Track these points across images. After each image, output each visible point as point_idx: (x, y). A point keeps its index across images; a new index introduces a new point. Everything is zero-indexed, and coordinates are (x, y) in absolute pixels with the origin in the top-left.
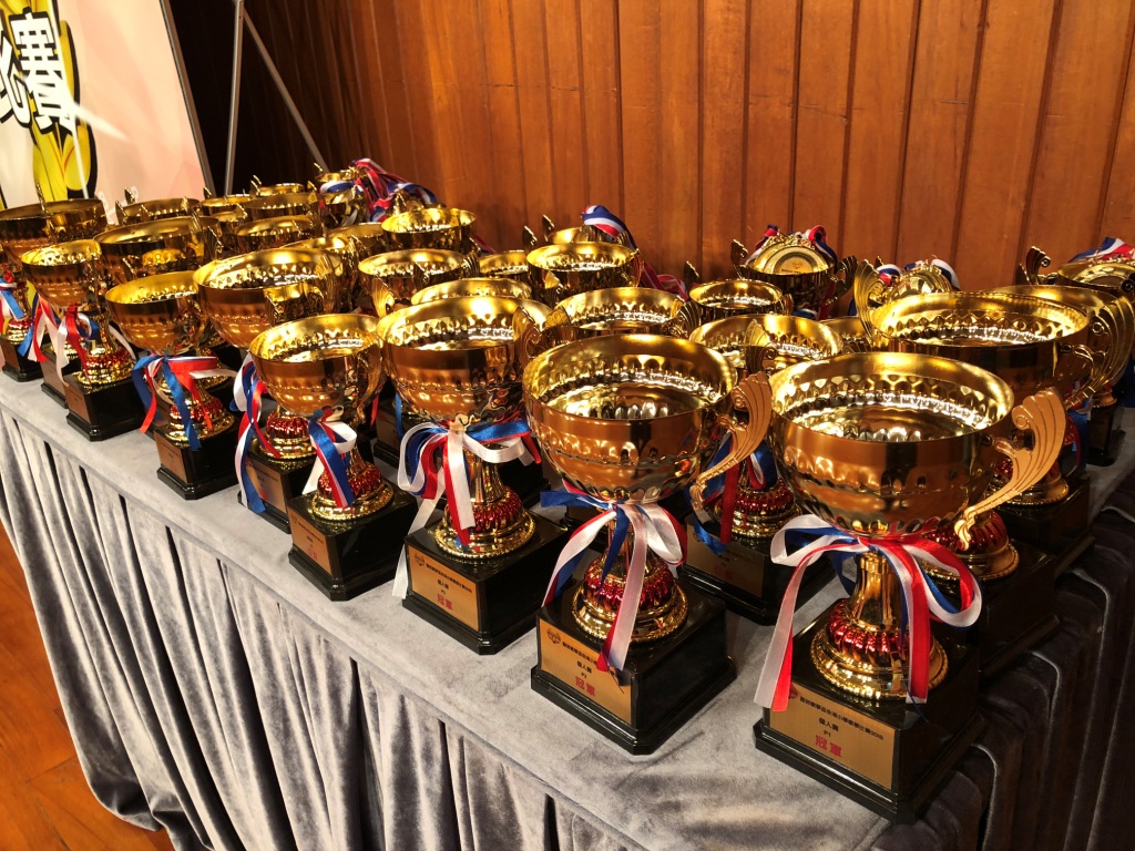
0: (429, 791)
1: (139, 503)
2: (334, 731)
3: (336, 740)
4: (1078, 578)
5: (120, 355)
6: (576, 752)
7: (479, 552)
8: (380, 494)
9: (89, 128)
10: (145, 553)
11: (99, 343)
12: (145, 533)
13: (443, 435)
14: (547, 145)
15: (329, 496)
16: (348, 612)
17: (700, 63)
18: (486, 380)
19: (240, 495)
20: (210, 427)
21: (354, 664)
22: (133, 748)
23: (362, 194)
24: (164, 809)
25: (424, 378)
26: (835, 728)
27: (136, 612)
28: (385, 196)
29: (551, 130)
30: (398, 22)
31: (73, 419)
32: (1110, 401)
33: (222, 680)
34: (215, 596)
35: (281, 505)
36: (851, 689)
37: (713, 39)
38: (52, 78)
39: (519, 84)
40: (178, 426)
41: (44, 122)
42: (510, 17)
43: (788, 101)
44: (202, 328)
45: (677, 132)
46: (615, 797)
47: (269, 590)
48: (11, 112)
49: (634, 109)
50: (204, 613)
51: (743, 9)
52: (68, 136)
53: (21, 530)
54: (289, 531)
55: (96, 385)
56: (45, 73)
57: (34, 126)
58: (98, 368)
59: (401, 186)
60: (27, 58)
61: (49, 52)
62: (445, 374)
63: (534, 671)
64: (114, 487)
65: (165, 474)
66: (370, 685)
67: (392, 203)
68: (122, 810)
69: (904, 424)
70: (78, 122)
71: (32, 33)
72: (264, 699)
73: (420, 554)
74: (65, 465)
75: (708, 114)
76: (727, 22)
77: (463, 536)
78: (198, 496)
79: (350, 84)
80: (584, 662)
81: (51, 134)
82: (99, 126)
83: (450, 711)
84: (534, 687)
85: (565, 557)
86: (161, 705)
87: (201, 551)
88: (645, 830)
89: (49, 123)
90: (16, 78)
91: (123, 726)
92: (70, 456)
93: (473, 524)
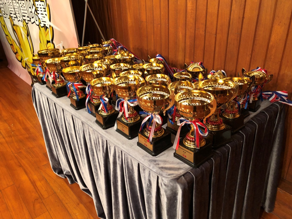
0: (119, 164)
1: (66, 110)
2: (103, 153)
3: (103, 155)
4: (240, 132)
5: (62, 81)
6: (143, 155)
7: (129, 122)
8: (112, 111)
9: (52, 28)
10: (67, 120)
11: (59, 79)
12: (67, 116)
13: (124, 101)
14: (153, 36)
15: (103, 111)
16: (106, 131)
17: (186, 20)
18: (131, 92)
19: (86, 110)
20: (81, 96)
21: (107, 141)
22: (61, 161)
23: (111, 48)
24: (67, 174)
25: (120, 91)
26: (185, 153)
27: (64, 132)
28: (116, 49)
29: (154, 33)
30: (121, 6)
31: (53, 93)
32: (256, 99)
33: (81, 145)
34: (81, 129)
35: (94, 112)
36: (189, 147)
37: (189, 16)
38: (44, 15)
39: (147, 22)
40: (75, 96)
41: (42, 25)
42: (146, 7)
43: (204, 30)
44: (80, 78)
45: (181, 35)
46: (149, 163)
47: (91, 127)
48: (34, 22)
49: (171, 30)
50: (78, 132)
51: (195, 10)
52: (48, 29)
53: (40, 115)
54: (95, 117)
55: (58, 87)
56: (43, 14)
57: (40, 26)
58: (58, 83)
59: (120, 47)
60: (39, 10)
61: (44, 10)
62: (124, 90)
63: (137, 142)
64: (61, 107)
65: (72, 105)
66: (109, 145)
67: (118, 51)
68: (58, 174)
69: (198, 102)
70: (50, 26)
71: (40, 5)
72: (89, 148)
73: (119, 122)
74: (51, 102)
75: (187, 32)
76: (191, 12)
77: (127, 119)
78: (78, 109)
79: (110, 18)
80: (145, 140)
81: (44, 28)
82: (54, 27)
83: (123, 149)
84: (137, 145)
85: (143, 123)
86: (68, 151)
87: (78, 120)
88: (153, 167)
89: (43, 25)
90: (36, 14)
91: (59, 156)
92: (52, 101)
93: (128, 117)
